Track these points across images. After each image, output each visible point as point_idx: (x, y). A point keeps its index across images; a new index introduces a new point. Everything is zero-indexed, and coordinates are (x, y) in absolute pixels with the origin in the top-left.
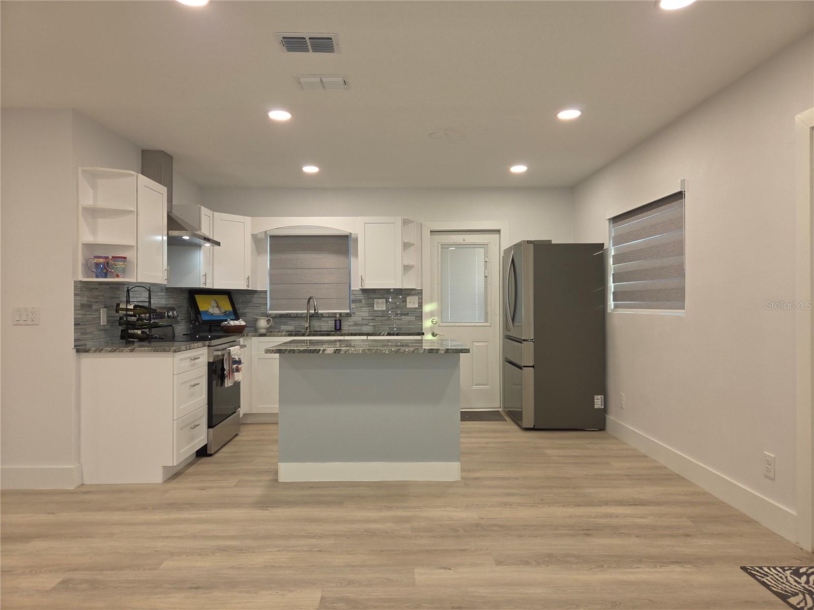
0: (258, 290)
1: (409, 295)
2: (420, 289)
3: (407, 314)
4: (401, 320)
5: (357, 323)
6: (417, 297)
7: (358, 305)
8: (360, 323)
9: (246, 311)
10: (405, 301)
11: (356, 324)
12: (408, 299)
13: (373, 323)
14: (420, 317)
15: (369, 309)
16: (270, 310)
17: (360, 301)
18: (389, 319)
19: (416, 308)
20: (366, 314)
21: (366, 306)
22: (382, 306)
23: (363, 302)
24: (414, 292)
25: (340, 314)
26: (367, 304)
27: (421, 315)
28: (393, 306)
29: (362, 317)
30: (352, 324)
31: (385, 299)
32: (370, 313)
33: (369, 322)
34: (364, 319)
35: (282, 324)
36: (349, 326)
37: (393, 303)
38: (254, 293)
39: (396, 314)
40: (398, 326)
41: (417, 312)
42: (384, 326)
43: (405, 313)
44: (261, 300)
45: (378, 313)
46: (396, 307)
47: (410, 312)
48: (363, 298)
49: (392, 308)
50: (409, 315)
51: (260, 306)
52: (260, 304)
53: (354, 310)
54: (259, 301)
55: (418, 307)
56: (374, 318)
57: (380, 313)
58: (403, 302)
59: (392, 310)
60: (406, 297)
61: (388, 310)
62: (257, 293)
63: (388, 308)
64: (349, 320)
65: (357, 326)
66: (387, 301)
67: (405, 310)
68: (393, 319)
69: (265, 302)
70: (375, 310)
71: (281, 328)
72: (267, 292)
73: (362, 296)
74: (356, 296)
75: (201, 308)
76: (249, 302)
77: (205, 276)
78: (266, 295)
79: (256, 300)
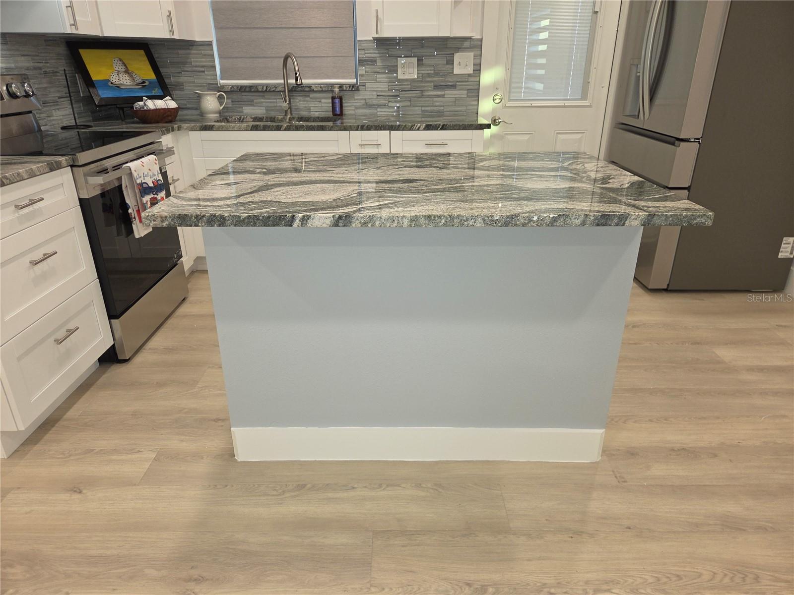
0: (197, 40)
1: (458, 49)
2: (479, 37)
3: (452, 86)
4: (443, 96)
5: (370, 102)
6: (472, 54)
7: (370, 69)
8: (375, 102)
9: (182, 79)
10: (451, 62)
11: (368, 106)
12: (457, 57)
13: (395, 102)
14: (475, 92)
15: (387, 78)
16: (222, 78)
17: (373, 62)
18: (422, 96)
19: (469, 75)
20: (384, 87)
21: (383, 71)
22: (411, 70)
23: (379, 63)
24: (466, 44)
25: (341, 86)
26: (385, 67)
27: (476, 87)
28: (429, 72)
29: (377, 91)
30: (361, 104)
31: (416, 58)
32: (389, 84)
33: (389, 102)
34: (380, 96)
35: (243, 104)
36: (356, 108)
37: (430, 66)
38: (190, 45)
39: (434, 86)
40: (437, 107)
41: (469, 82)
42: (413, 108)
43: (450, 84)
44: (204, 60)
45: (405, 85)
46: (434, 73)
47: (459, 82)
48: (378, 55)
49: (429, 75)
50: (456, 88)
51: (204, 72)
52: (203, 67)
53: (364, 78)
54: (201, 62)
55: (472, 73)
56: (398, 94)
57: (408, 85)
58: (447, 64)
59: (429, 79)
60: (453, 54)
61: (422, 78)
62: (194, 47)
63: (421, 75)
64: (356, 98)
65: (370, 107)
66: (420, 61)
67: (450, 79)
68: (429, 96)
69: (212, 63)
70: (399, 78)
71: (244, 111)
72: (212, 45)
73: (377, 52)
74: (366, 52)
75: (95, 75)
76: (184, 63)
77: (70, 7)
78: (211, 50)
79: (196, 60)
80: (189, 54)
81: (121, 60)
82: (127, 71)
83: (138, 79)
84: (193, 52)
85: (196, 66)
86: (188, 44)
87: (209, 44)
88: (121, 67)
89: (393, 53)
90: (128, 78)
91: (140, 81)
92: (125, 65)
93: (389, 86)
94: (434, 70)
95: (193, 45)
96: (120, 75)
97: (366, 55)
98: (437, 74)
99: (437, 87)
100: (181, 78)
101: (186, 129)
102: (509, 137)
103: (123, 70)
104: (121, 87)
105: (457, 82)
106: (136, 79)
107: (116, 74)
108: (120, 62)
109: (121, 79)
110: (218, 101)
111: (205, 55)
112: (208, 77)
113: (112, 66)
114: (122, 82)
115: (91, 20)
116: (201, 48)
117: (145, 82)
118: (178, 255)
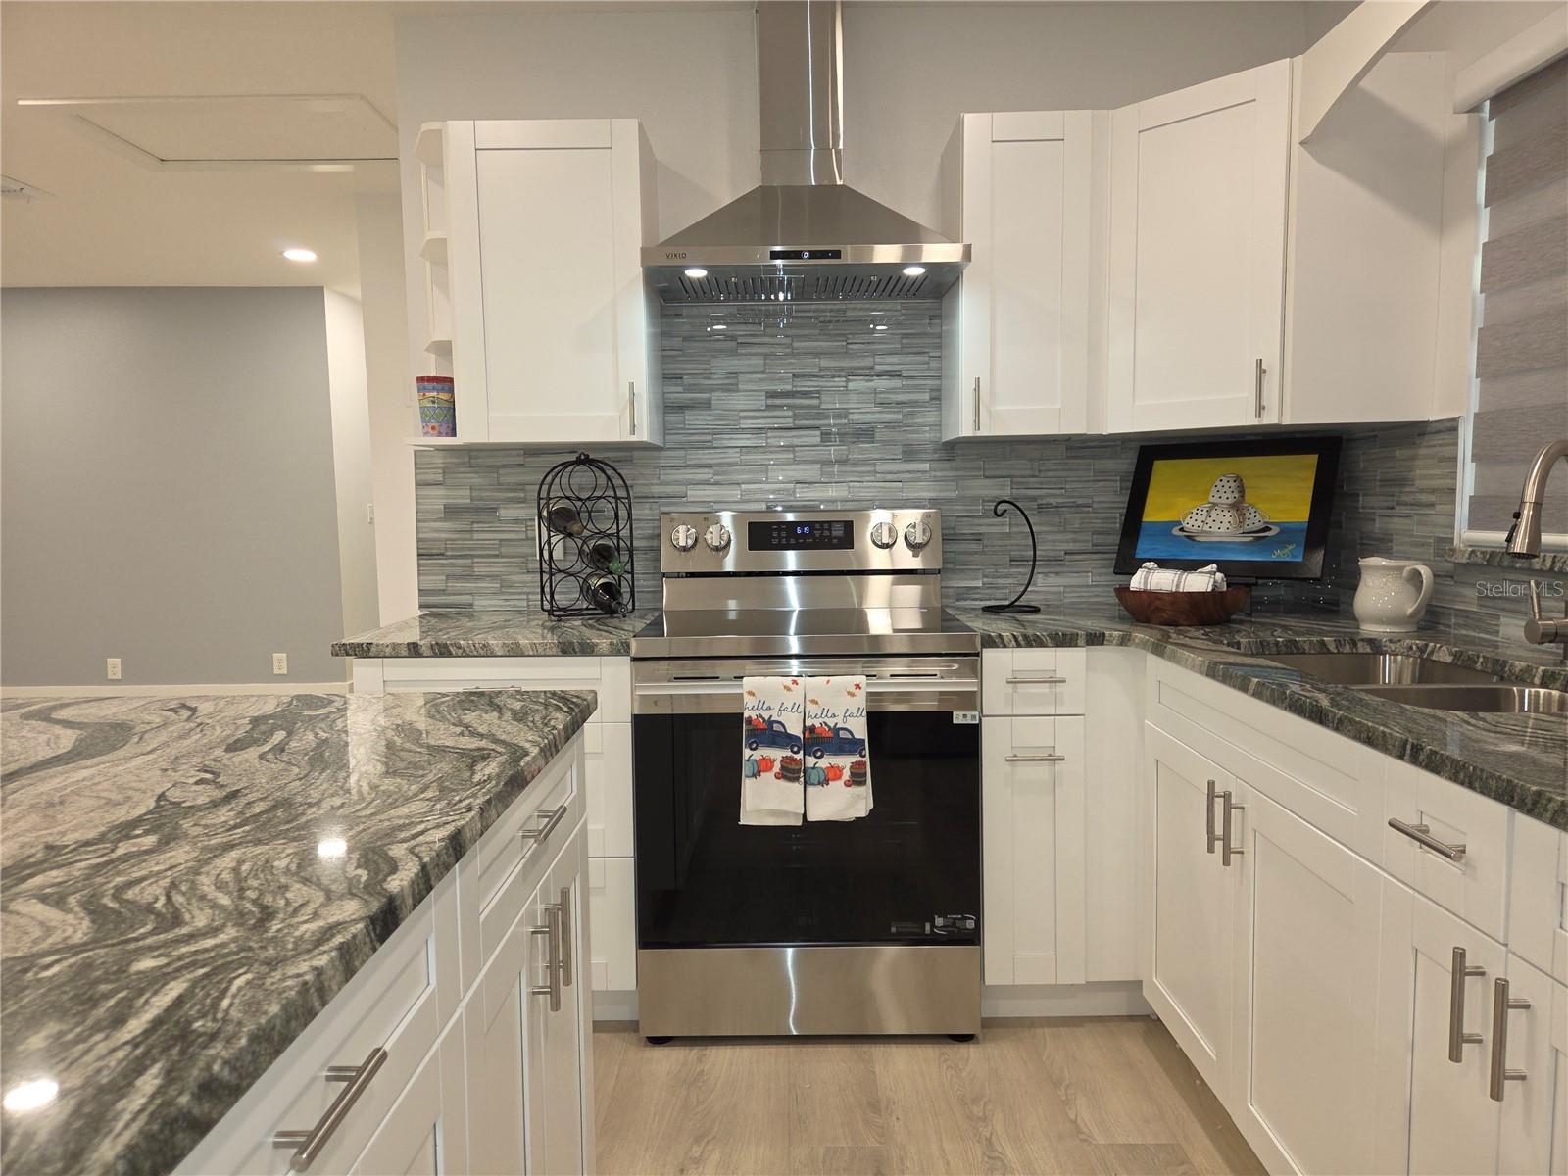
0: (1432, 418)
9: (1396, 524)
16: (1473, 525)
35: (1504, 609)
38: (1419, 435)
44: (1437, 472)
51: (1432, 505)
52: (1433, 491)
54: (1432, 477)
62: (1426, 438)
69: (1449, 481)
71: (1502, 630)
72: (1456, 429)
75: (1154, 513)
76: (1402, 482)
77: (977, 389)
78: (1457, 445)
79: (1424, 473)
80: (1414, 458)
81: (1238, 479)
82: (1238, 506)
83: (1254, 522)
84: (1423, 451)
85: (1422, 491)
86: (1412, 433)
87: (1451, 427)
88: (1225, 493)
90: (1230, 519)
91: (1260, 526)
92: (1242, 490)
95: (1424, 434)
96: (1213, 513)
100: (1395, 520)
101: (1137, 645)
103: (1230, 501)
104: (1197, 539)
106: (1248, 522)
107: (1205, 510)
108: (1233, 485)
109: (1210, 520)
110: (1412, 589)
111: (1442, 459)
112: (1440, 520)
113: (1208, 492)
114: (1207, 528)
115: (1059, 406)
116: (1437, 440)
117: (1267, 529)
118: (954, 925)
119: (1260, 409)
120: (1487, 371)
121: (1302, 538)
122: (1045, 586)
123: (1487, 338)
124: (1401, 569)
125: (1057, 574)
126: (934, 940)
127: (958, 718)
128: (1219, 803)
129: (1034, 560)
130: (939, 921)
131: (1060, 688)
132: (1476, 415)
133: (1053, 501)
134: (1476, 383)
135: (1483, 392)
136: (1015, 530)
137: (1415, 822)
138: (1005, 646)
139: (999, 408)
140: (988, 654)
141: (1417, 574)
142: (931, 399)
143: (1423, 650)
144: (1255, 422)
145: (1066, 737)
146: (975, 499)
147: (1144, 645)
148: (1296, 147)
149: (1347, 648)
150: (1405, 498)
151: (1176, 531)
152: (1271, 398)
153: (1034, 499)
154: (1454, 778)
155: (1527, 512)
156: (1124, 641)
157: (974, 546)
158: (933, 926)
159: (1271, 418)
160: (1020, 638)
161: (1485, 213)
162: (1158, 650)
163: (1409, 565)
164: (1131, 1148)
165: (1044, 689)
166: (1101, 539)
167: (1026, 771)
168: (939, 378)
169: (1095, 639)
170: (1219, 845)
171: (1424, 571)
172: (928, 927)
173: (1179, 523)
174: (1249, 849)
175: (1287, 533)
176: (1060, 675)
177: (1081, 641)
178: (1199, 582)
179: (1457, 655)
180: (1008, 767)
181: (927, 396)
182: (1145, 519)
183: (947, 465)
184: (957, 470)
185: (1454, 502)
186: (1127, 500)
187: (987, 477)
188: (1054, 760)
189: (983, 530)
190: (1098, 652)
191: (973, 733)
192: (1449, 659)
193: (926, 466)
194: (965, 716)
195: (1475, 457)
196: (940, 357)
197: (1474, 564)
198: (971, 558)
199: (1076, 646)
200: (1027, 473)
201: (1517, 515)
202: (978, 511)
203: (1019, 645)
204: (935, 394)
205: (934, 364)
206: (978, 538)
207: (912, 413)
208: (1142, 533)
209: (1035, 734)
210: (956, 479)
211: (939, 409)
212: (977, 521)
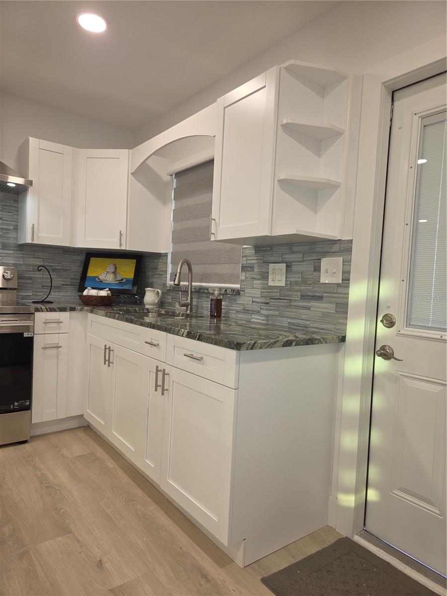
1: (326, 254)
2: (349, 239)
3: (319, 297)
4: (308, 308)
5: (247, 307)
6: (342, 258)
7: (249, 275)
8: (250, 308)
10: (317, 269)
11: (245, 311)
12: (325, 263)
13: (266, 309)
14: (343, 308)
15: (261, 284)
16: (170, 280)
17: (252, 268)
18: (290, 306)
19: (338, 285)
20: (257, 293)
21: (258, 277)
22: (280, 277)
23: (256, 270)
24: (336, 248)
26: (260, 273)
28: (297, 279)
29: (253, 297)
30: (240, 308)
31: (285, 264)
32: (263, 291)
33: (261, 309)
34: (255, 302)
36: (238, 312)
37: (298, 273)
39: (301, 296)
40: (304, 321)
41: (338, 293)
42: (281, 319)
43: (318, 294)
44: (164, 266)
45: (275, 292)
46: (302, 280)
47: (327, 293)
48: (256, 261)
49: (297, 283)
50: (322, 300)
51: (162, 275)
52: (163, 271)
53: (244, 283)
54: (163, 268)
55: (340, 282)
56: (268, 302)
57: (277, 292)
58: (315, 270)
59: (297, 288)
60: (320, 259)
61: (290, 284)
63: (289, 282)
64: (238, 302)
65: (247, 313)
66: (288, 267)
67: (316, 289)
68: (297, 307)
69: (166, 269)
70: (269, 285)
71: (175, 306)
72: (167, 256)
73: (255, 258)
74: (248, 258)
75: (91, 273)
76: (156, 268)
77: (33, 228)
78: (167, 259)
79: (161, 267)
80: (158, 262)
81: (115, 265)
82: (115, 273)
83: (119, 278)
84: (160, 261)
85: (160, 271)
86: (158, 256)
87: (166, 255)
88: (112, 269)
89: (266, 259)
90: (112, 277)
91: (121, 279)
92: (116, 269)
93: (262, 292)
94: (302, 278)
95: (160, 256)
96: (108, 274)
97: (248, 261)
98: (304, 282)
99: (304, 297)
101: (85, 311)
102: (406, 380)
103: (113, 271)
104: (103, 282)
105: (325, 293)
106: (117, 278)
107: (106, 273)
108: (113, 266)
109: (107, 277)
110: (157, 296)
111: (164, 263)
112: (164, 279)
113: (106, 268)
114: (106, 279)
115: (61, 236)
116: (164, 258)
117: (123, 280)
118: (22, 404)
119: (121, 245)
120: (174, 242)
121: (132, 282)
122: (54, 296)
123: (174, 233)
124: (155, 291)
125: (59, 292)
126: (14, 411)
127: (26, 335)
128: (107, 350)
129: (51, 287)
130: (16, 404)
131: (61, 324)
132: (172, 252)
133: (58, 268)
134: (172, 244)
135: (173, 247)
136: (44, 276)
137: (150, 341)
138: (43, 311)
139: (41, 235)
140: (37, 314)
141: (158, 292)
142: (14, 229)
143: (159, 311)
144: (119, 248)
145: (62, 340)
146: (29, 265)
147: (87, 311)
148: (130, 174)
149: (141, 311)
150: (157, 273)
151: (97, 279)
152: (123, 242)
153: (51, 266)
154: (157, 329)
155: (178, 274)
156: (81, 310)
157: (29, 281)
158: (14, 406)
159: (123, 248)
160: (48, 309)
161: (174, 201)
162: (92, 312)
163: (157, 290)
164: (80, 456)
165: (55, 325)
166: (73, 281)
167: (48, 352)
168: (17, 222)
169: (72, 309)
170: (107, 362)
171: (160, 291)
172: (12, 406)
173: (98, 277)
174: (115, 362)
175: (128, 281)
176: (61, 321)
177: (68, 310)
178: (103, 293)
179: (165, 312)
180: (42, 351)
181: (12, 228)
182: (88, 275)
183: (20, 252)
184: (23, 254)
185: (167, 274)
186: (82, 269)
187: (34, 258)
188: (58, 347)
189: (33, 276)
190: (74, 314)
191: (31, 339)
192: (164, 313)
193: (12, 252)
194: (28, 334)
195: (171, 263)
196: (17, 215)
197: (171, 290)
198: (27, 285)
199: (66, 311)
200: (50, 258)
201: (176, 275)
202: (31, 269)
203: (48, 311)
204: (15, 227)
205: (15, 217)
206: (30, 278)
207: (6, 233)
208: (87, 279)
209: (52, 340)
210: (23, 257)
211: (17, 232)
212: (30, 273)
